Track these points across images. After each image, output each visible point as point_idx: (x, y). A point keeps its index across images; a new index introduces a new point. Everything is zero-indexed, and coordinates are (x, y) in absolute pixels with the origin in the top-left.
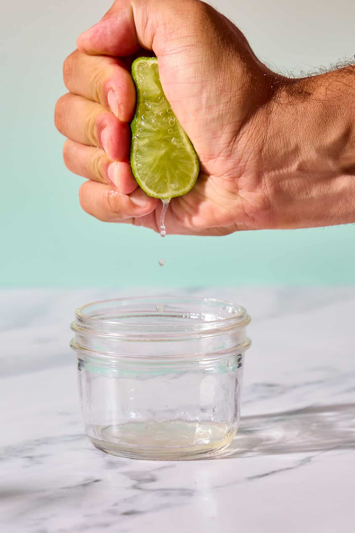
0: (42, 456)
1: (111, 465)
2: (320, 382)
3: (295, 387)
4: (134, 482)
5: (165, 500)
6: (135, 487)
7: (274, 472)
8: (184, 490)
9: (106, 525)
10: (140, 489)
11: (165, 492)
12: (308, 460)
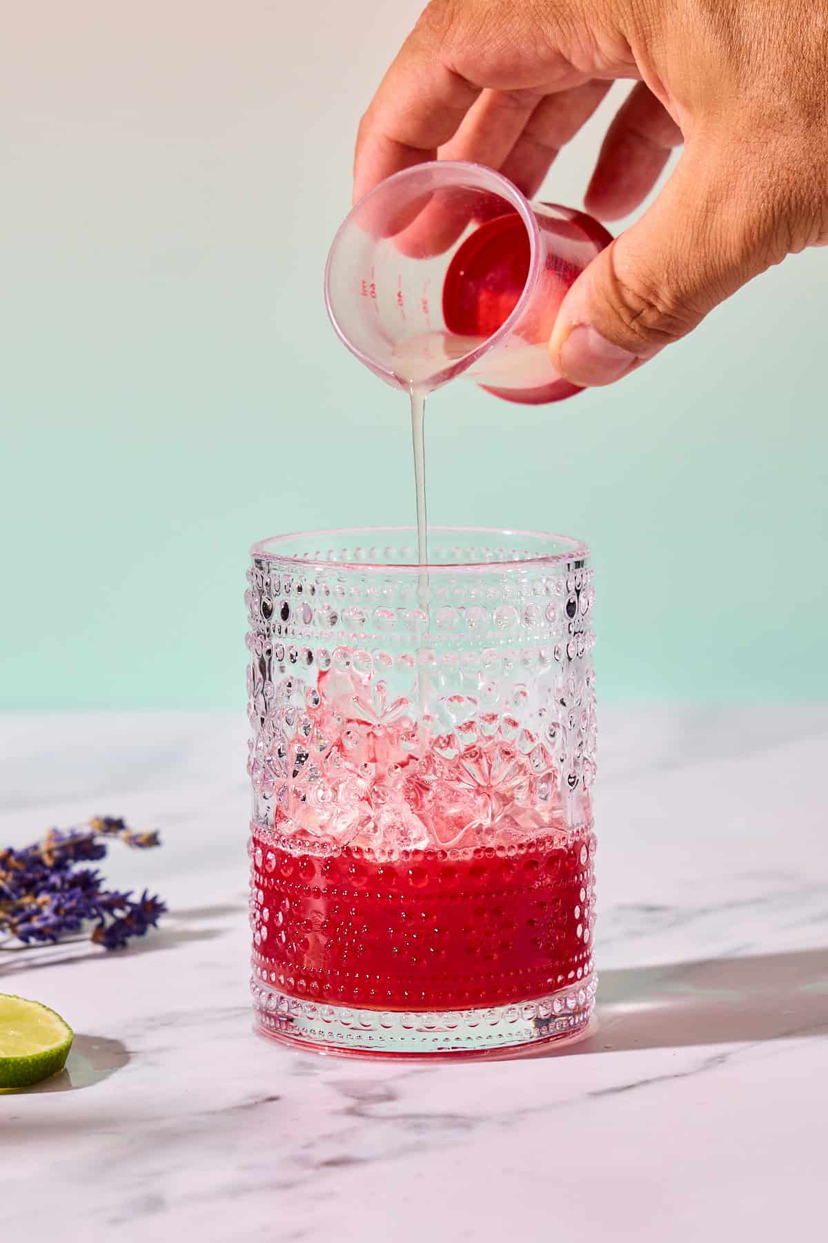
0: (160, 1050)
1: (303, 1069)
2: (759, 901)
3: (704, 912)
4: (350, 1102)
5: (411, 1137)
6: (351, 1112)
7: (646, 1082)
8: (452, 1116)
9: (286, 1186)
10: (361, 1115)
11: (416, 1121)
12: (722, 1059)
